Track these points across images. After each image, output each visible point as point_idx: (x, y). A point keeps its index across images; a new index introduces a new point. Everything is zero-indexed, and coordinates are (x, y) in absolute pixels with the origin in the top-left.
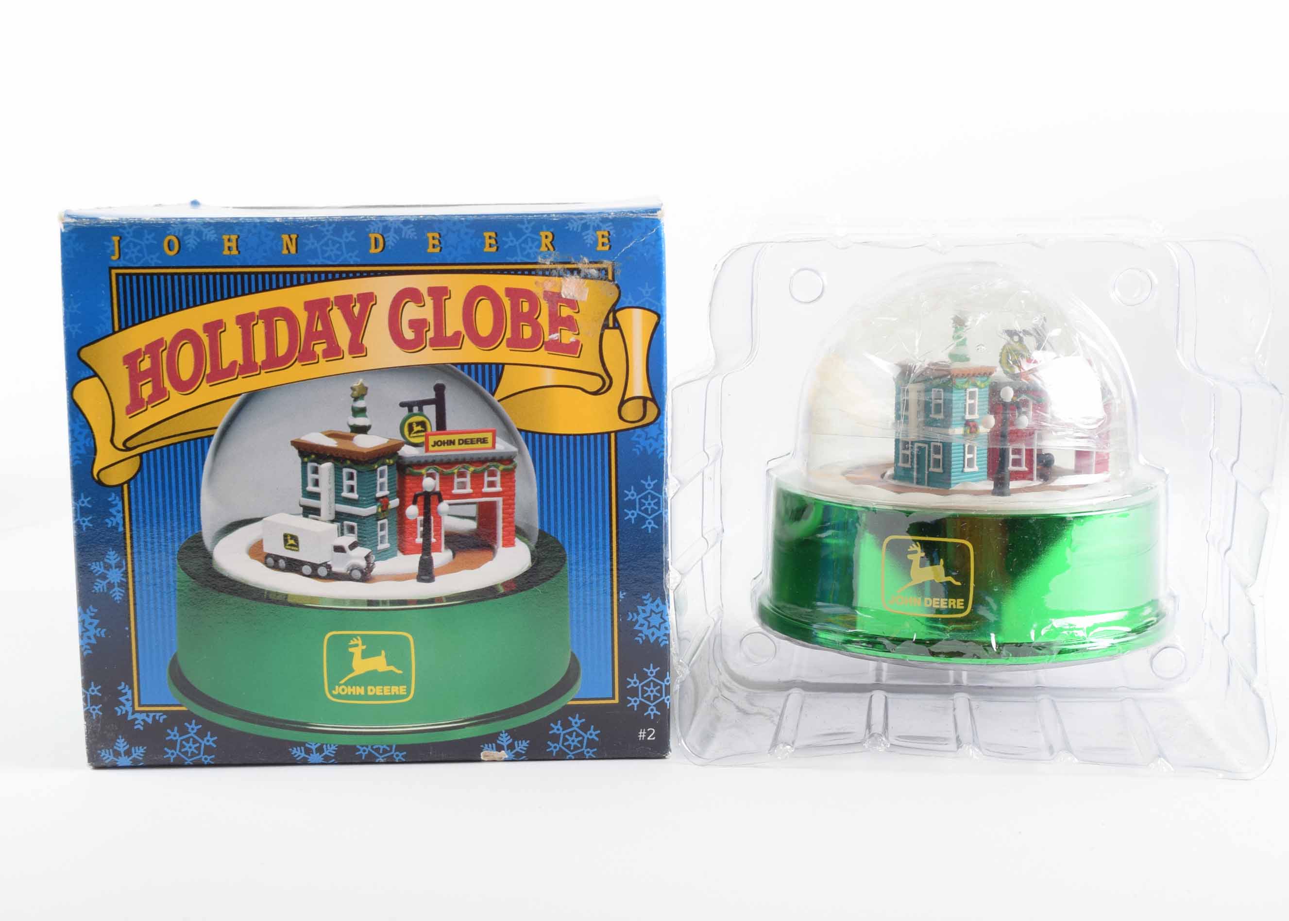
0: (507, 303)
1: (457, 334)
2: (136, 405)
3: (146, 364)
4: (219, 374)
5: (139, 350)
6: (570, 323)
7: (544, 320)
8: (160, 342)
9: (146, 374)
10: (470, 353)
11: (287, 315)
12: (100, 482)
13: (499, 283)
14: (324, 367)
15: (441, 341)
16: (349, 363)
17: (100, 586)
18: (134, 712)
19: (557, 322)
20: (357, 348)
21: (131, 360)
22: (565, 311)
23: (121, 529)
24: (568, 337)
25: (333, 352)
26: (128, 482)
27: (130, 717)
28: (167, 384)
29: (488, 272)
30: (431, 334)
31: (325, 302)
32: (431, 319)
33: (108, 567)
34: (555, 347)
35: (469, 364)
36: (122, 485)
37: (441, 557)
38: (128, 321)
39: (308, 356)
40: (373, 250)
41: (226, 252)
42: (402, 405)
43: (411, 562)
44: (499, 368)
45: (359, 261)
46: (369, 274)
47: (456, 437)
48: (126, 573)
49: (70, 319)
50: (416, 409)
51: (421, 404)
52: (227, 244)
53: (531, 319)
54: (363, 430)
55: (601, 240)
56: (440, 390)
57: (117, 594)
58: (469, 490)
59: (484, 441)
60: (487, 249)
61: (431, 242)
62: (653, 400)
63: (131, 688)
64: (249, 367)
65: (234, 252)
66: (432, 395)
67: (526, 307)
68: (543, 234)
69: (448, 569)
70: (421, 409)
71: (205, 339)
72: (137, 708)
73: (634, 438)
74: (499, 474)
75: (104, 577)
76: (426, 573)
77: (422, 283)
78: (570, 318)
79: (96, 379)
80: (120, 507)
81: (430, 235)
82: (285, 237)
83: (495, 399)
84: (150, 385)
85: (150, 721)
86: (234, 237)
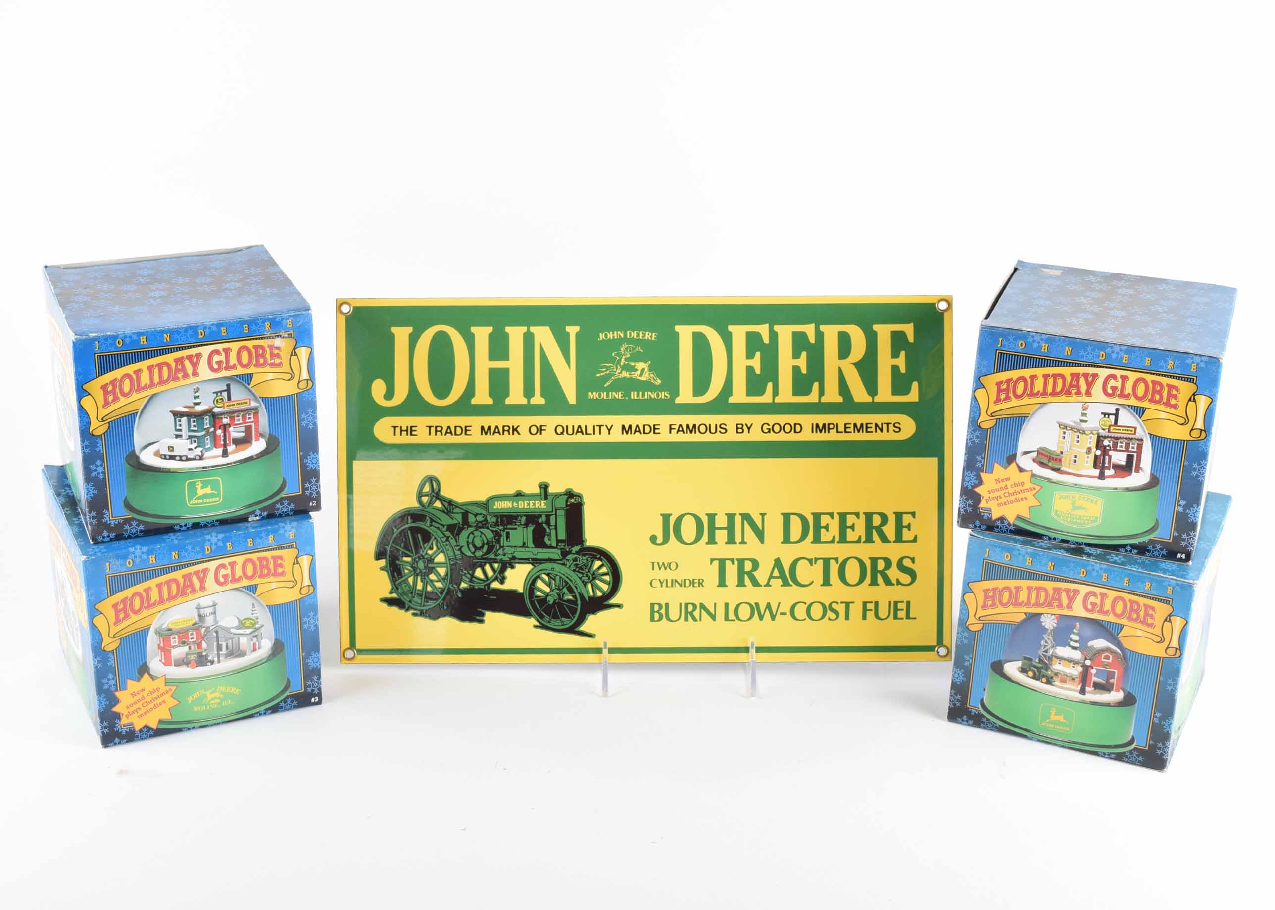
0: (253, 351)
1: (235, 365)
2: (107, 404)
3: (110, 388)
4: (140, 389)
5: (107, 384)
6: (278, 356)
7: (268, 356)
8: (116, 380)
9: (110, 392)
10: (240, 371)
11: (167, 365)
12: (92, 435)
13: (250, 344)
14: (183, 382)
15: (228, 368)
16: (193, 380)
17: (94, 474)
18: (110, 520)
19: (273, 355)
20: (195, 374)
21: (104, 387)
22: (276, 351)
23: (102, 451)
24: (277, 361)
25: (186, 376)
26: (104, 433)
27: (108, 523)
28: (119, 395)
29: (246, 340)
30: (224, 366)
31: (182, 358)
32: (224, 360)
33: (97, 466)
34: (273, 365)
35: (239, 375)
36: (101, 435)
37: (231, 448)
38: (102, 373)
39: (176, 379)
40: (200, 337)
41: (142, 343)
42: (214, 393)
43: (220, 451)
44: (250, 376)
45: (195, 341)
46: (199, 346)
47: (235, 403)
48: (104, 468)
49: (78, 374)
50: (219, 394)
51: (221, 392)
52: (142, 340)
53: (263, 356)
54: (198, 404)
55: (289, 323)
56: (228, 386)
57: (101, 476)
58: (241, 422)
59: (246, 403)
60: (245, 331)
61: (223, 331)
62: (311, 380)
63: (109, 511)
64: (152, 385)
65: (145, 343)
66: (225, 388)
67: (261, 351)
68: (266, 324)
69: (233, 452)
70: (221, 394)
71: (134, 377)
72: (111, 519)
73: (304, 395)
74: (252, 414)
75: (95, 470)
76: (225, 454)
77: (220, 347)
78: (278, 353)
79: (89, 396)
80: (101, 443)
81: (222, 329)
82: (165, 335)
83: (250, 387)
84: (112, 396)
85: (117, 523)
86: (145, 337)
